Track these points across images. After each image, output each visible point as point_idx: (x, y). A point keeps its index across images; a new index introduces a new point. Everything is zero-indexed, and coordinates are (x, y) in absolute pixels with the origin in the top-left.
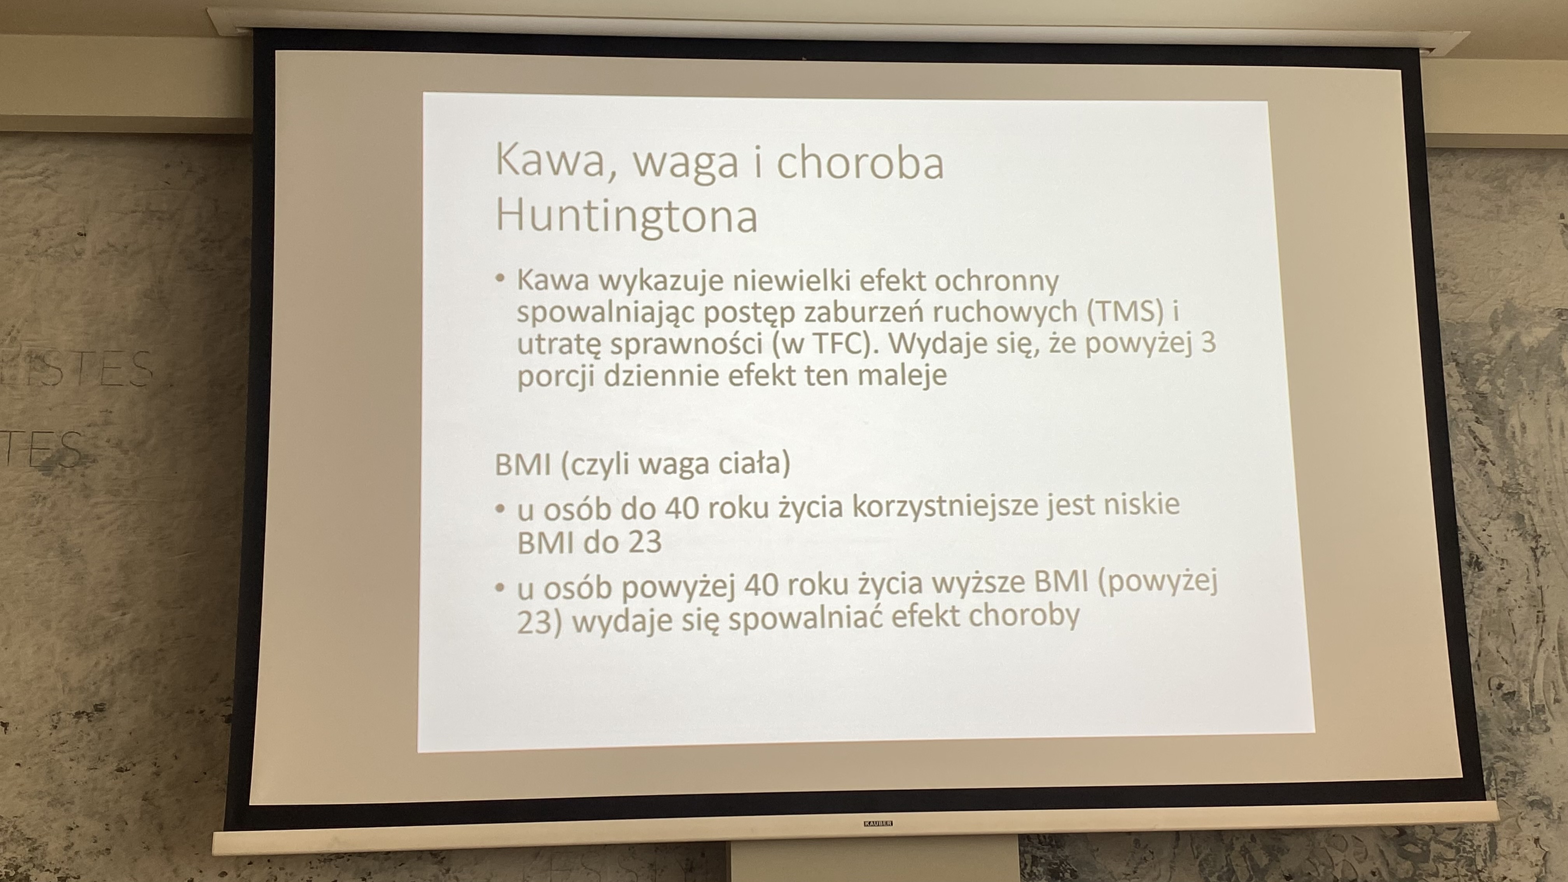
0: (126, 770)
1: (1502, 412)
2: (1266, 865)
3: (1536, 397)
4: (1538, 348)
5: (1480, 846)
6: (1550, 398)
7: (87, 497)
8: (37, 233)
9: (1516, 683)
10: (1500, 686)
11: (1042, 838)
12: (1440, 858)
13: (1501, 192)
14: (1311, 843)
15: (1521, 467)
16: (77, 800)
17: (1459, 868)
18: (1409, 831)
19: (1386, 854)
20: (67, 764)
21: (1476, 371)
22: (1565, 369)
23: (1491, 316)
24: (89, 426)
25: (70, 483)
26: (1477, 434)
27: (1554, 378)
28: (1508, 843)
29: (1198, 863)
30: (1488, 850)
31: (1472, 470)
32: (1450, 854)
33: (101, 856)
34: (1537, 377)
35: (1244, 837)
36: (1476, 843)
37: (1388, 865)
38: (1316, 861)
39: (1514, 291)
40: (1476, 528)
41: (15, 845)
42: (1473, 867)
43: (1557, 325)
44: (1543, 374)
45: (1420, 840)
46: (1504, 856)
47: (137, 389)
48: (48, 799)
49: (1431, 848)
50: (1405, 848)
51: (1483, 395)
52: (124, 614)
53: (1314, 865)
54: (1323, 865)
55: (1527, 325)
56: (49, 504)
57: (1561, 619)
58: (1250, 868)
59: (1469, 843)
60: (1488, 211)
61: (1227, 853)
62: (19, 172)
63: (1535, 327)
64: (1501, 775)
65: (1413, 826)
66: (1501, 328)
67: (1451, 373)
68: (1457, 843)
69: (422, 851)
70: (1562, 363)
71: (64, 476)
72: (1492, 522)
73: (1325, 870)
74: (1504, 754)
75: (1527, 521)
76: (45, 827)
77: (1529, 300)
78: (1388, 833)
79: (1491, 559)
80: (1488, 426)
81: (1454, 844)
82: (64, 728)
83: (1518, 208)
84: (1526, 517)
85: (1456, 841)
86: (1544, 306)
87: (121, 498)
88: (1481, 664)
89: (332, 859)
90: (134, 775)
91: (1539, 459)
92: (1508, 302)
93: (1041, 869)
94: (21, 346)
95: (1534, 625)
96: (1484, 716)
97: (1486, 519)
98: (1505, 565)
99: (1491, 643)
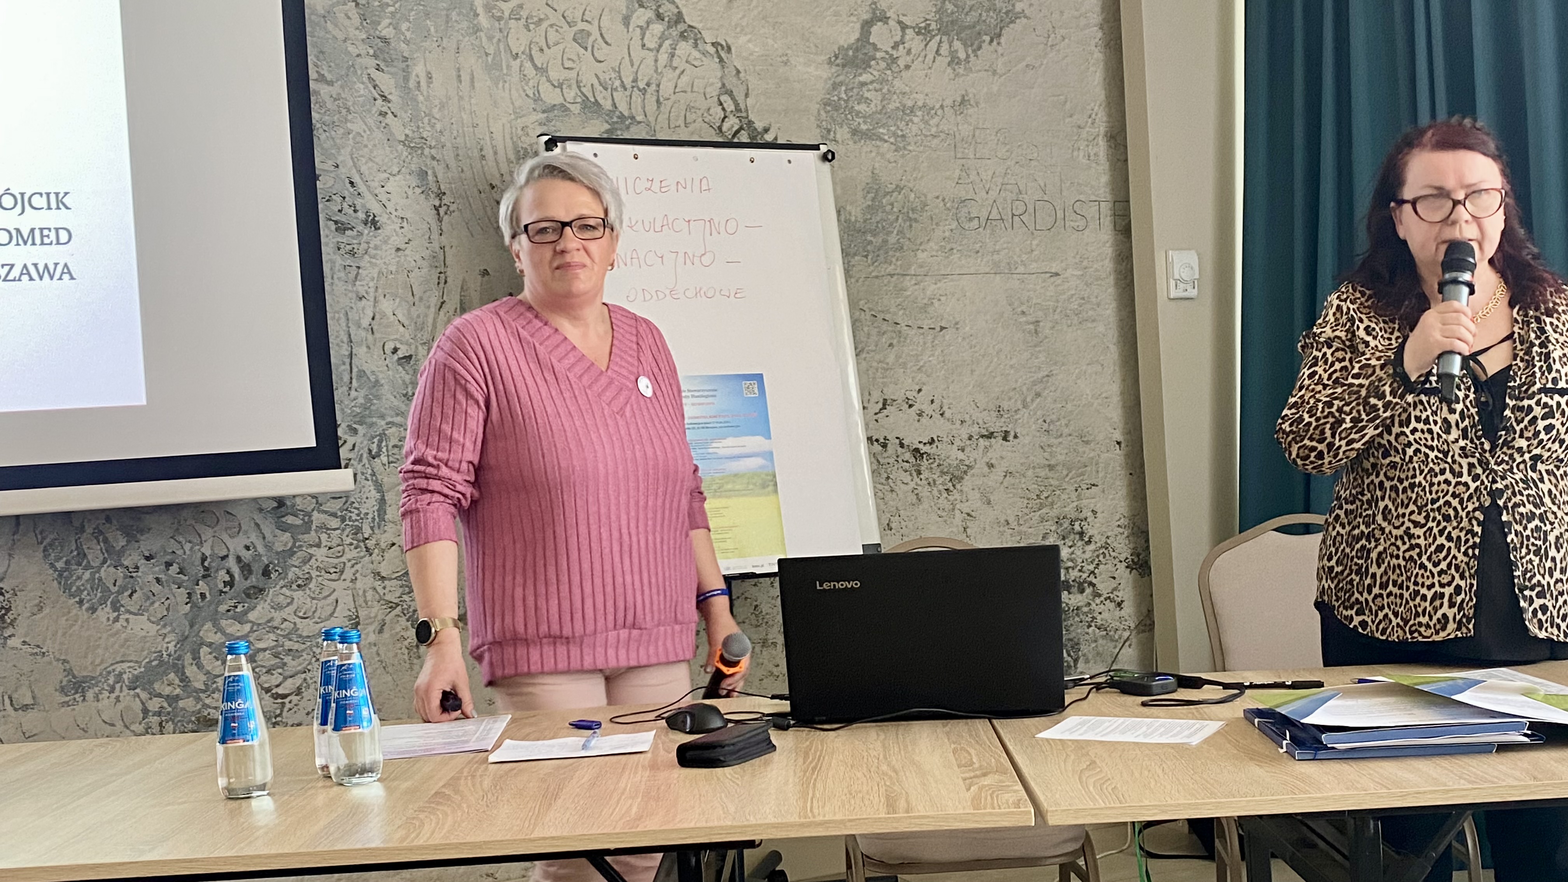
1: (406, 59)
2: (122, 546)
3: (445, 43)
5: (367, 514)
6: (460, 47)
9: (413, 347)
10: (395, 350)
12: (324, 528)
14: (176, 519)
15: (426, 120)
17: (344, 537)
18: (288, 503)
19: (262, 527)
21: (377, 13)
22: (478, 15)
26: (378, 83)
27: (465, 24)
29: (42, 549)
30: (375, 518)
31: (370, 121)
32: (334, 523)
34: (447, 22)
35: (97, 518)
36: (364, 511)
37: (264, 538)
38: (182, 539)
40: (372, 184)
42: (360, 535)
44: (454, 19)
45: (301, 510)
46: (391, 523)
49: (313, 518)
50: (284, 519)
51: (385, 41)
53: (180, 542)
54: (190, 542)
57: (464, 280)
58: (105, 551)
59: (356, 512)
61: (77, 537)
64: (392, 441)
65: (294, 496)
67: (350, 14)
68: (342, 512)
70: (475, 9)
72: (391, 178)
73: (191, 548)
74: (397, 419)
75: (430, 177)
78: (264, 506)
79: (389, 218)
80: (391, 75)
81: (340, 514)
84: (430, 172)
85: (341, 510)
88: (375, 328)
91: (446, 112)
95: (434, 286)
96: (377, 381)
97: (387, 175)
98: (405, 224)
99: (386, 306)
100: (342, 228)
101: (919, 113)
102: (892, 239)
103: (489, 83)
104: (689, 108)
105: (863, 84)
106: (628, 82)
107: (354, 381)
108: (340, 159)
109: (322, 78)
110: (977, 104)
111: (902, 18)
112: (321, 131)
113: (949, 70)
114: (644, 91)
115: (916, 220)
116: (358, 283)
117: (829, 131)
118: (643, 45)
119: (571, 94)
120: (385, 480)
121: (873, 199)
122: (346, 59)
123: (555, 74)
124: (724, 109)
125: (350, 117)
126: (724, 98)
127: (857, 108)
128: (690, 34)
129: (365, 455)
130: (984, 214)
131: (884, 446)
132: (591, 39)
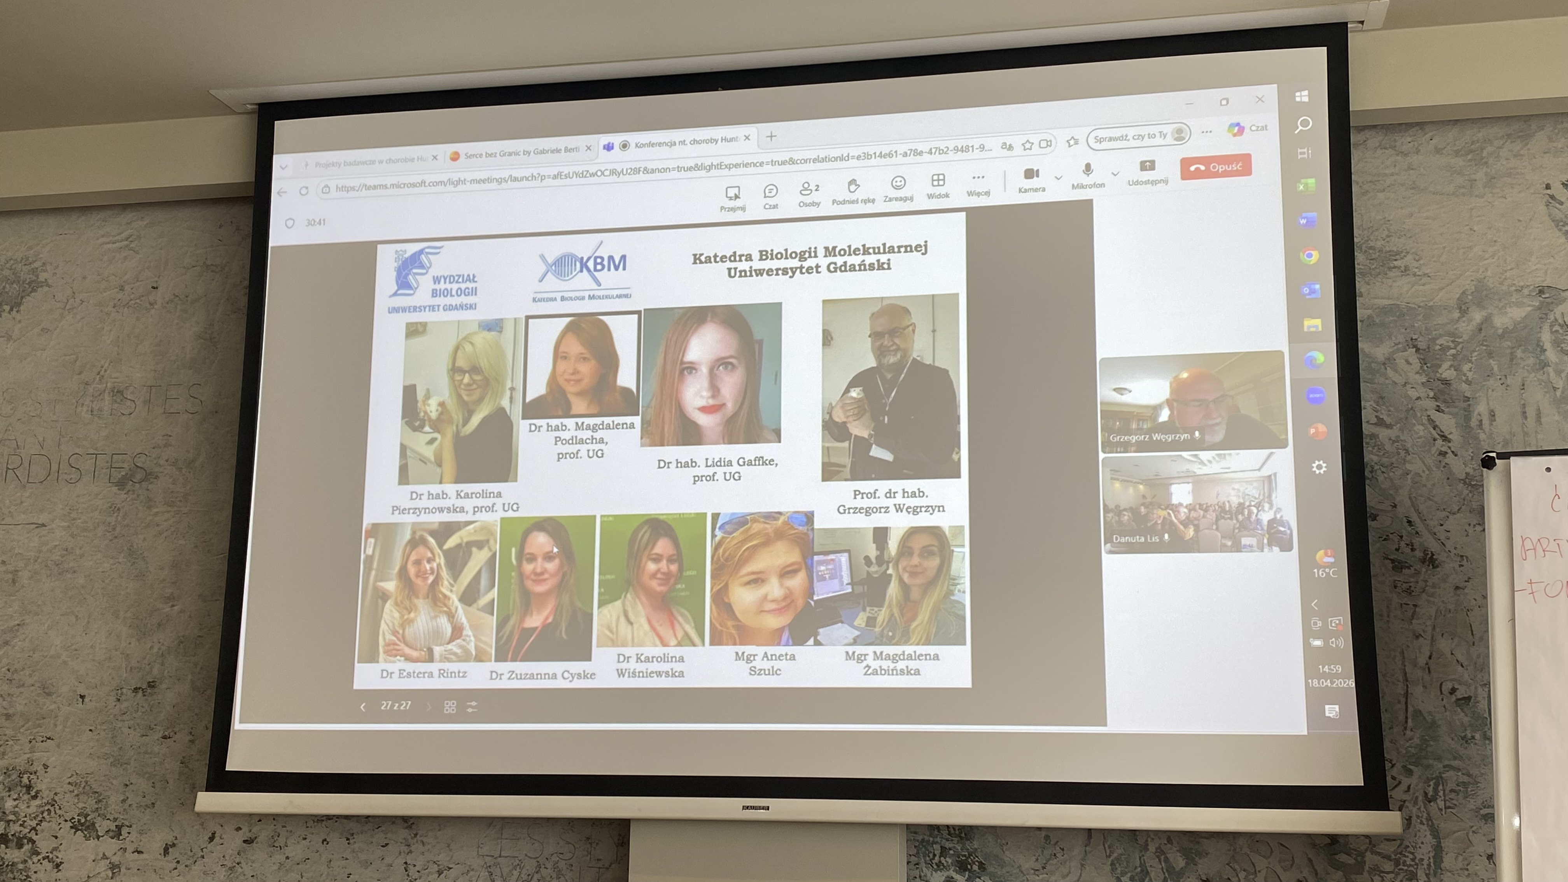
0: (169, 738)
1: (1467, 399)
2: (1182, 868)
3: (1509, 381)
4: (1513, 329)
5: (1422, 860)
6: (1526, 383)
7: (149, 508)
8: (122, 289)
9: (1473, 687)
10: (1453, 691)
11: (951, 829)
12: (1376, 870)
13: (1476, 165)
14: (1232, 848)
16: (132, 762)
18: (1341, 840)
19: (1315, 863)
20: (126, 730)
21: (1438, 356)
22: (1544, 351)
23: (1458, 299)
24: (154, 448)
25: (138, 496)
26: (1437, 423)
27: (1531, 361)
28: (1456, 859)
29: (1110, 862)
30: (1432, 864)
31: (1429, 461)
32: (1388, 866)
33: (148, 810)
34: (1512, 360)
35: (1160, 838)
36: (1418, 857)
37: (1317, 874)
38: (1237, 867)
39: (1487, 269)
40: (1432, 523)
41: (86, 797)
43: (1538, 304)
44: (1519, 356)
45: (1353, 849)
46: (1450, 872)
47: (191, 416)
48: (112, 760)
49: (1367, 859)
50: (1337, 857)
51: (1446, 382)
52: (173, 606)
53: (1235, 870)
54: (1244, 871)
55: (1501, 305)
56: (121, 515)
58: (1165, 871)
59: (1411, 856)
60: (1459, 187)
61: (1141, 855)
62: (111, 238)
63: (1510, 307)
64: (1450, 785)
65: (1347, 835)
66: (1470, 310)
67: (1411, 360)
68: (1396, 856)
69: (396, 817)
70: (1541, 344)
71: (133, 491)
72: (1451, 517)
73: (1246, 877)
74: (1455, 763)
76: (109, 785)
77: (1505, 279)
78: (1318, 842)
79: (1448, 557)
80: (1452, 415)
81: (1393, 857)
82: (125, 700)
83: (1495, 180)
85: (1395, 853)
86: (1522, 284)
87: (176, 509)
88: (1432, 667)
89: (323, 820)
90: (175, 742)
92: (1479, 282)
93: (950, 861)
94: (107, 383)
96: (1434, 722)
97: (1444, 514)
98: (1464, 562)
99: (1444, 645)
100: (1398, 566)
103: (1557, 418)
107: (1410, 721)
108: (1398, 499)
109: (1380, 422)
112: (1379, 472)
116: (1414, 621)
120: (1442, 825)
122: (1405, 403)
125: (1408, 458)
129: (1420, 798)
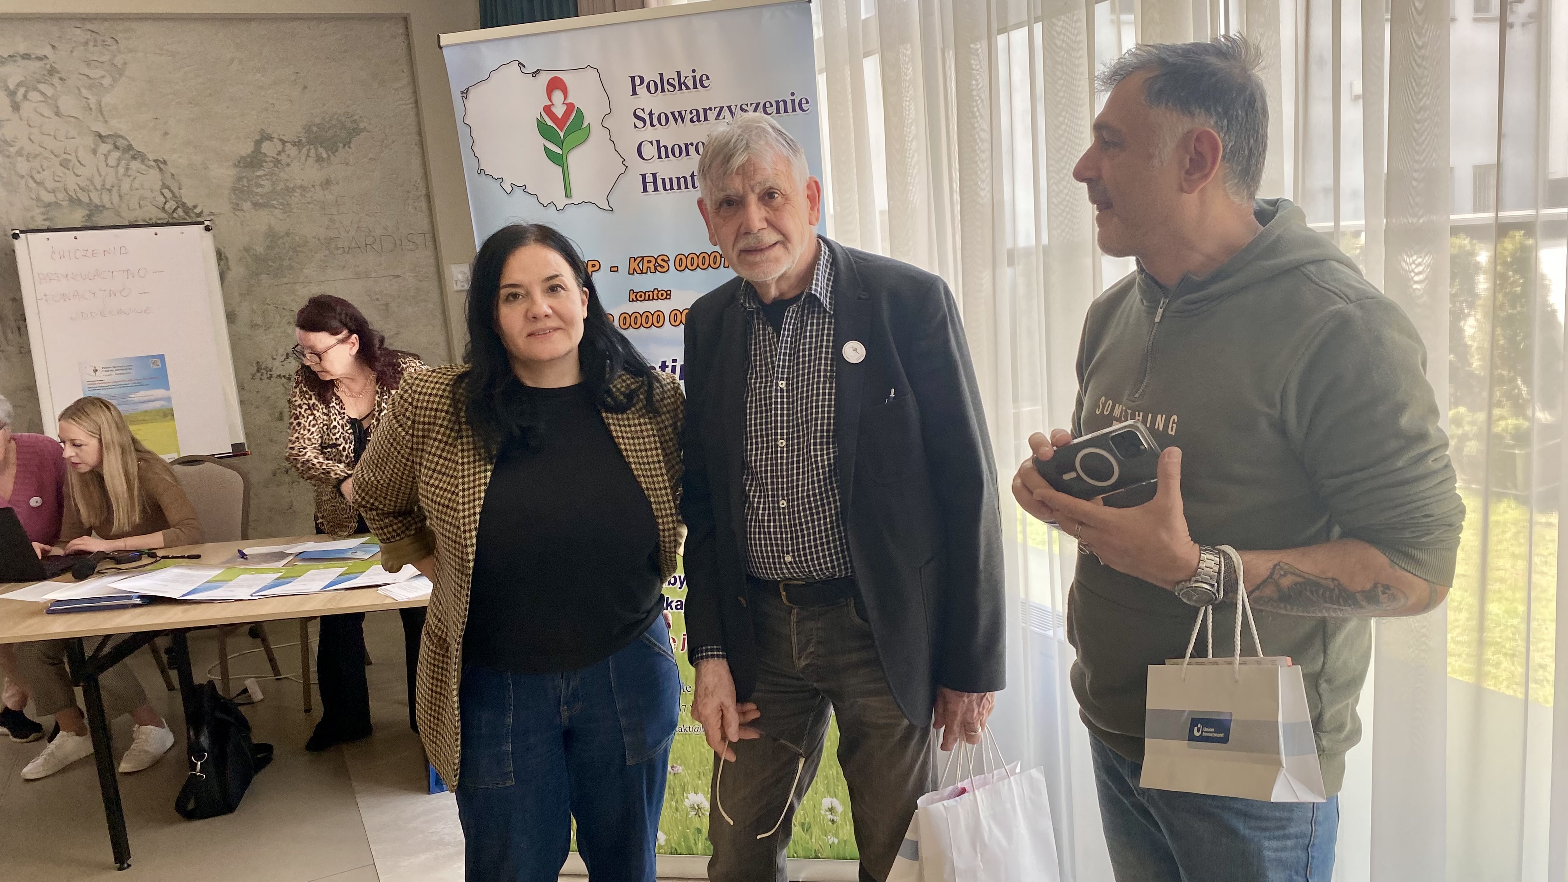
101: (298, 191)
102: (286, 263)
104: (142, 198)
105: (259, 177)
106: (99, 187)
110: (338, 183)
111: (282, 137)
113: (317, 165)
114: (110, 191)
115: (301, 252)
117: (238, 205)
118: (107, 165)
119: (61, 196)
121: (271, 242)
123: (50, 185)
124: (165, 197)
126: (165, 191)
127: (256, 190)
128: (138, 156)
130: (346, 245)
131: (289, 379)
132: (71, 164)
